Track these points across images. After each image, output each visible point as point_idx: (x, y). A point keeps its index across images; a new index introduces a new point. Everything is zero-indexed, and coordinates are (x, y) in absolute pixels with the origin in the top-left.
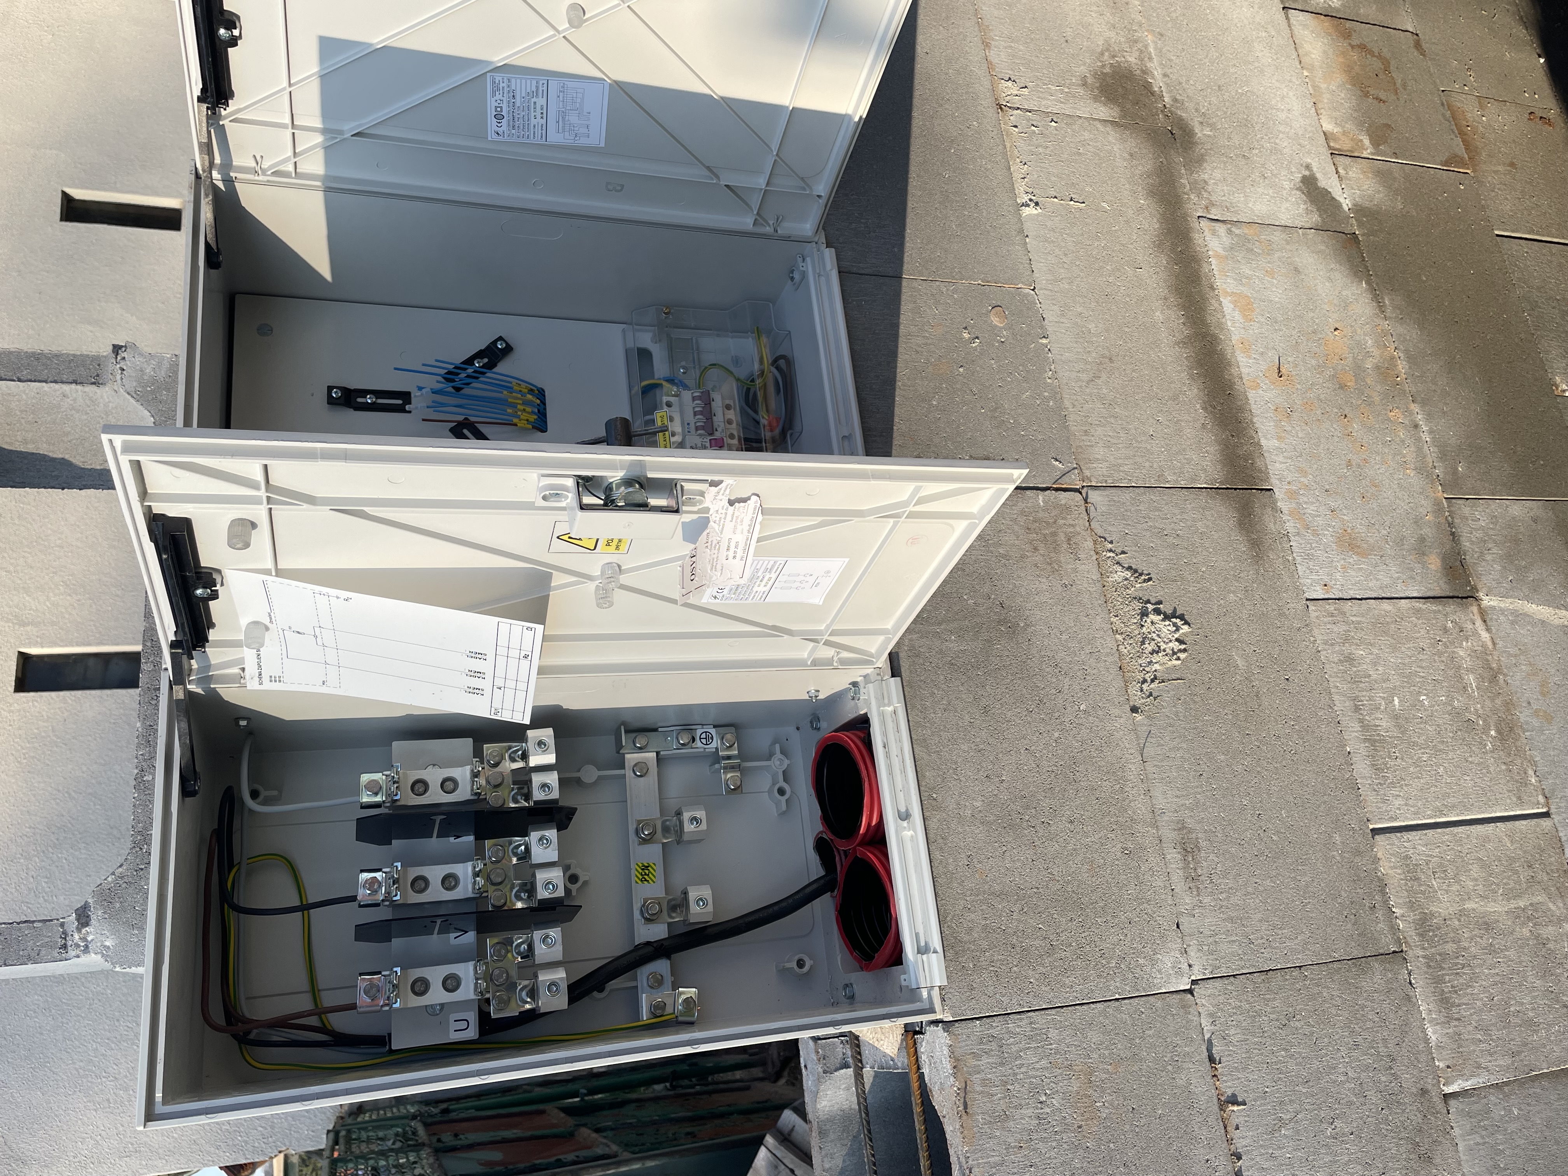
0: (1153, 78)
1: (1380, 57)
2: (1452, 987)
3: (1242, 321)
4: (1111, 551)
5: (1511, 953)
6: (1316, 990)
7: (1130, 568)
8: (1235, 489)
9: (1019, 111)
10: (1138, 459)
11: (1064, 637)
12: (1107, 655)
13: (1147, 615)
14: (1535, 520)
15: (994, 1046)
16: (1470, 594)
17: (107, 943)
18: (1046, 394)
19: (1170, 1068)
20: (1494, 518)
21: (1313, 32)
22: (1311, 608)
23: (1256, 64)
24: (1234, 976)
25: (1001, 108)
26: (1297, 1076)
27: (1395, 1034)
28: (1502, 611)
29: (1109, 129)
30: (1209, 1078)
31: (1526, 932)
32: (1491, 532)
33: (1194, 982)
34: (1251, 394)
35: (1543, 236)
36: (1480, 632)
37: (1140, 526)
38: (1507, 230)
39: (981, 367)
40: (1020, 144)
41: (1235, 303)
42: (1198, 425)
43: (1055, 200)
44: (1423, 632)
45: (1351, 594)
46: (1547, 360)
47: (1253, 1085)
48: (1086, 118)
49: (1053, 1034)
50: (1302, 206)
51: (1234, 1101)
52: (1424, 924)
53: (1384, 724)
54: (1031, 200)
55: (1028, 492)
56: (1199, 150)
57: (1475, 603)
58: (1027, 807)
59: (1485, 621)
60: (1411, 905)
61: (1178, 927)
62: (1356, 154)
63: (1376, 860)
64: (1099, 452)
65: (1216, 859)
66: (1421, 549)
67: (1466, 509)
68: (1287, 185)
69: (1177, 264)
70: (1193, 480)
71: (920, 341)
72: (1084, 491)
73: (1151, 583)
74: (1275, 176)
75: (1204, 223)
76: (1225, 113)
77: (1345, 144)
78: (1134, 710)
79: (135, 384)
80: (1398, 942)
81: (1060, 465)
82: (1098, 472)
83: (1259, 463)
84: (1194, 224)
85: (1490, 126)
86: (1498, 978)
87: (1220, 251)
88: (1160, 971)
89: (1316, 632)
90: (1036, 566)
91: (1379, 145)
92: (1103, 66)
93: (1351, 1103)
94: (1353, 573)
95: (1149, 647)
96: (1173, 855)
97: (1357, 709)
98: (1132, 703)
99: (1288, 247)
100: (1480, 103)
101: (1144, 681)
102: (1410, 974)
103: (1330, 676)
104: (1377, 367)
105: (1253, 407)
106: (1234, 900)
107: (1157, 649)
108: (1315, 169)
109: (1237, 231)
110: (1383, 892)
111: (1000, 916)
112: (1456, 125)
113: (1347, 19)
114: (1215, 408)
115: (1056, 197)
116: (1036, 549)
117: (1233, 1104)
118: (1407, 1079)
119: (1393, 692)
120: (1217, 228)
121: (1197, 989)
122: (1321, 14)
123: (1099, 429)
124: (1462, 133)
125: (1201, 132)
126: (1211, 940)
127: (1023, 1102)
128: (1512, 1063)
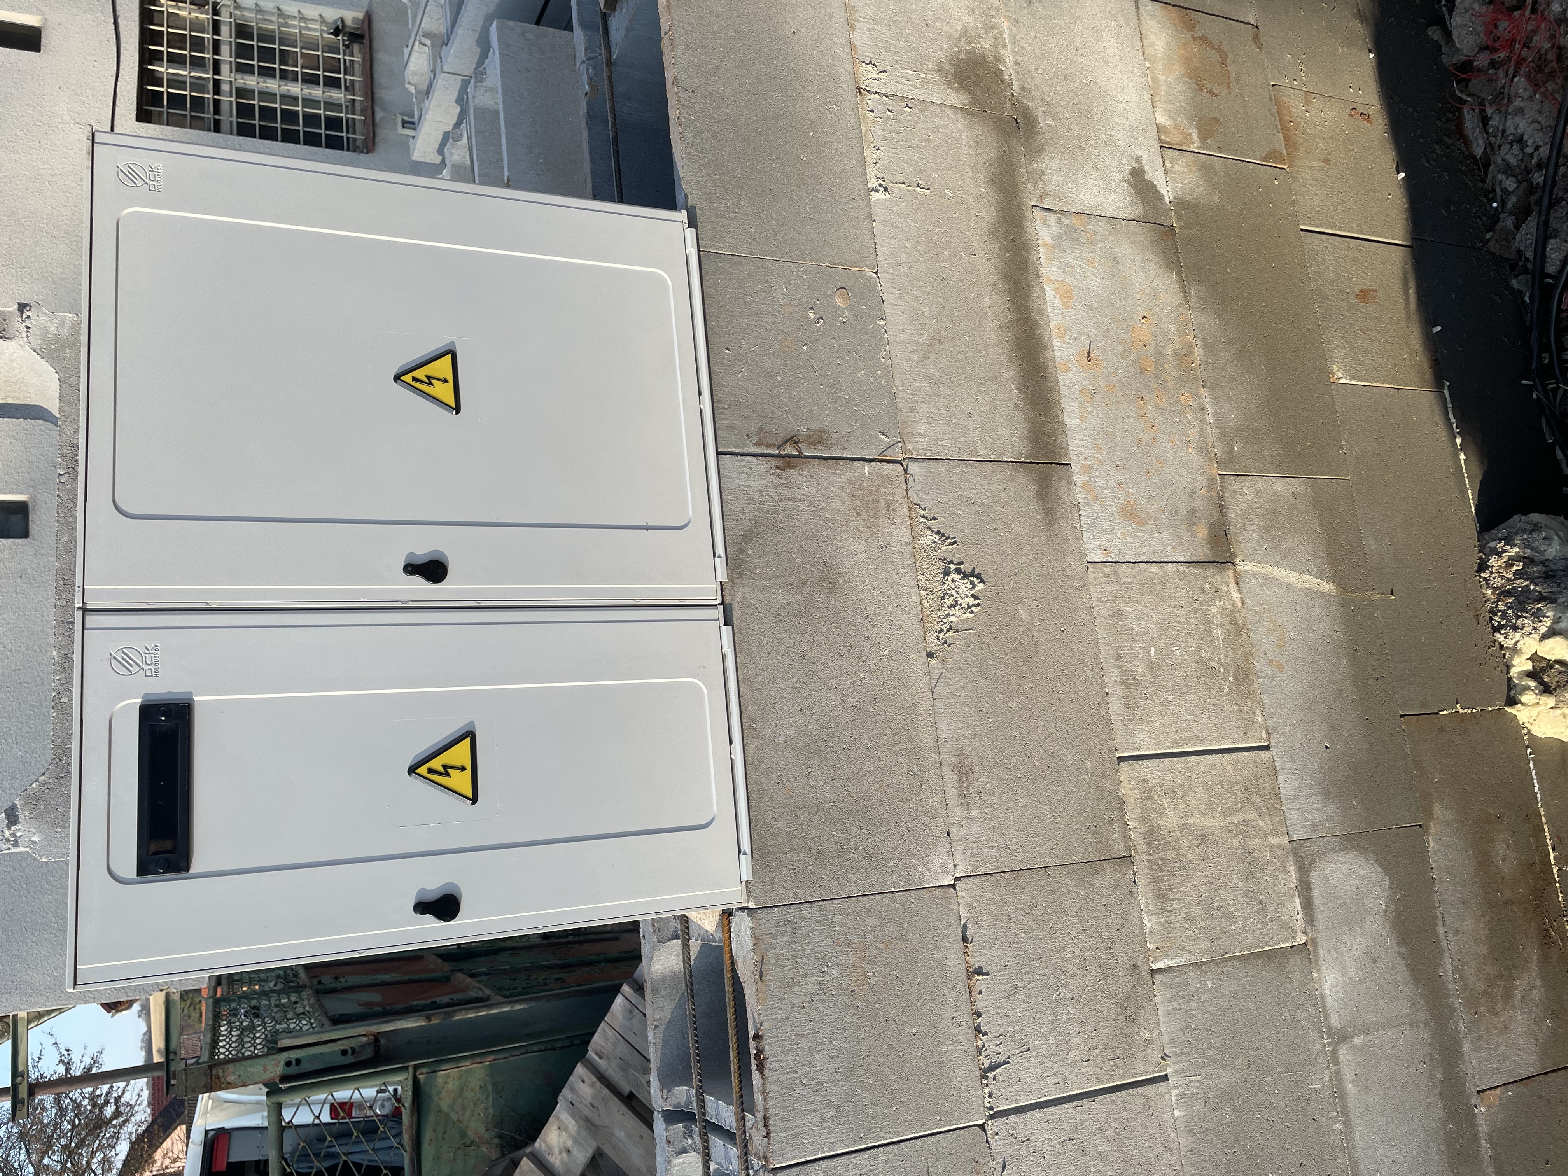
0: (1005, 66)
1: (1219, 50)
2: (1169, 885)
3: (1061, 307)
4: (923, 517)
5: (1222, 860)
6: (1057, 886)
7: (938, 532)
8: (1038, 463)
9: (876, 96)
10: (956, 435)
11: (876, 592)
12: (912, 608)
13: (949, 575)
14: (1295, 495)
15: (788, 928)
16: (1228, 560)
18: (879, 372)
19: (930, 946)
20: (1259, 493)
21: (1159, 22)
22: (1091, 569)
23: (1102, 54)
24: (990, 874)
25: (860, 92)
26: (1033, 954)
27: (1117, 921)
28: (1254, 574)
29: (959, 115)
30: (960, 954)
31: (1236, 843)
32: (1255, 506)
33: (957, 879)
34: (1061, 377)
35: (1344, 231)
36: (1233, 593)
37: (951, 495)
38: (1311, 225)
39: (823, 345)
40: (876, 129)
41: (1056, 290)
42: (1011, 404)
43: (903, 186)
44: (1184, 592)
45: (1127, 558)
46: (1328, 350)
47: (997, 960)
48: (938, 104)
49: (837, 919)
50: (1128, 198)
51: (979, 972)
52: (1152, 836)
53: (1140, 670)
54: (880, 185)
55: (856, 463)
56: (1039, 139)
57: (1232, 568)
58: (832, 736)
59: (1238, 584)
60: (1143, 820)
61: (948, 835)
62: (1184, 148)
63: (1119, 783)
64: (922, 427)
65: (986, 780)
66: (1192, 518)
67: (1235, 484)
68: (1117, 177)
69: (1008, 252)
70: (1002, 455)
71: (769, 319)
72: (905, 463)
73: (955, 546)
74: (1107, 167)
75: (1037, 213)
76: (1068, 103)
77: (1174, 138)
78: (930, 655)
79: (39, 342)
80: (1129, 849)
81: (886, 439)
82: (919, 445)
83: (1061, 440)
84: (1028, 213)
85: (1312, 121)
86: (1208, 879)
87: (1049, 240)
88: (929, 870)
89: (1092, 590)
90: (857, 529)
91: (1206, 139)
92: (959, 52)
93: (1075, 975)
94: (1130, 540)
95: (948, 602)
96: (950, 776)
97: (1119, 657)
98: (928, 650)
99: (1110, 238)
100: (1306, 98)
101: (941, 631)
102: (1135, 875)
103: (1100, 629)
104: (1176, 354)
105: (1062, 388)
106: (998, 813)
107: (954, 603)
108: (1144, 162)
109: (1067, 221)
110: (1121, 808)
111: (802, 825)
112: (1280, 120)
113: (1193, 10)
114: (1028, 389)
115: (904, 183)
116: (858, 514)
117: (979, 974)
118: (1123, 957)
119: (1151, 643)
120: (1048, 218)
121: (959, 885)
122: (1169, 4)
123: (924, 406)
124: (1284, 129)
125: (1044, 122)
126: (975, 845)
127: (808, 972)
128: (1211, 947)
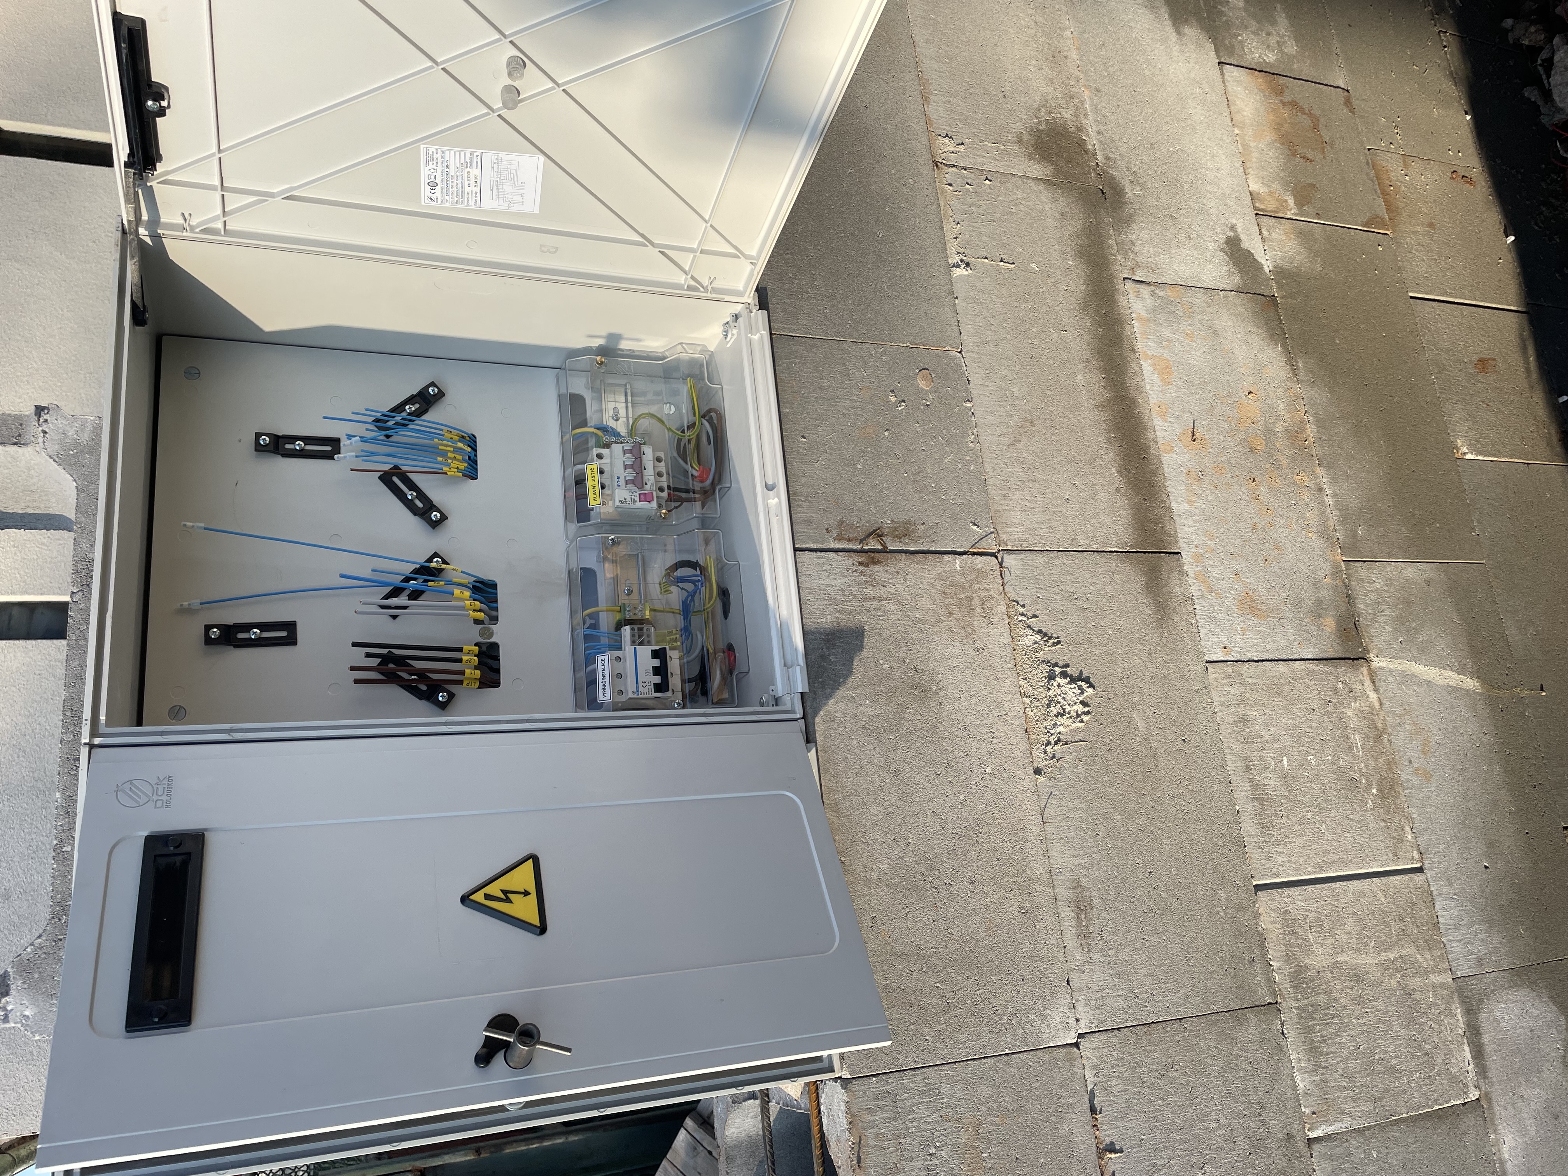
0: (1087, 135)
1: (1310, 115)
2: (1322, 1036)
3: (1160, 384)
4: (1022, 614)
5: (1379, 1004)
6: (1194, 1041)
7: (1040, 632)
8: (1145, 553)
9: (954, 169)
10: (1054, 524)
11: (974, 701)
12: (1015, 717)
13: (1054, 679)
14: (1428, 583)
15: (889, 1101)
16: (1361, 655)
17: (27, 1013)
18: (968, 458)
19: (1053, 1118)
20: (1389, 582)
21: (1246, 88)
22: (1210, 670)
23: (1189, 122)
24: (1118, 1029)
25: (937, 166)
26: (1172, 1124)
27: (1266, 1082)
28: (1391, 671)
29: (1042, 187)
30: (1088, 1128)
31: (1393, 982)
32: (1385, 594)
33: (1081, 1036)
34: (1165, 458)
35: (1456, 297)
36: (1368, 692)
37: (1051, 590)
38: (1421, 292)
39: (906, 430)
40: (955, 203)
41: (1154, 365)
42: (1112, 489)
43: (986, 261)
44: (1315, 692)
45: (1249, 656)
46: (1450, 424)
47: (1131, 1133)
48: (1020, 177)
49: (945, 1089)
50: (1225, 268)
51: (1112, 1149)
52: (1299, 977)
53: (1272, 783)
54: (962, 261)
55: (946, 557)
56: (1128, 210)
57: (1366, 665)
58: (931, 869)
59: (1373, 682)
60: (1288, 959)
61: (1068, 983)
62: (1280, 215)
63: (1257, 915)
64: (1017, 516)
65: (1107, 917)
66: (1318, 611)
67: (1362, 571)
68: (1211, 246)
69: (1100, 327)
70: (1105, 544)
71: (848, 404)
72: (999, 555)
73: (1059, 646)
74: (1200, 236)
75: (1129, 285)
76: (1156, 172)
77: (1270, 205)
78: (1038, 771)
79: (57, 447)
80: (1274, 994)
81: (978, 530)
82: (1013, 536)
83: (1169, 527)
84: (1120, 286)
85: (1412, 185)
86: (1365, 1028)
87: (1143, 313)
88: (1048, 1026)
89: (1213, 693)
90: (950, 630)
91: (1303, 206)
92: (1039, 123)
93: (1222, 1149)
94: (1252, 635)
95: (1054, 710)
96: (1067, 913)
97: (1248, 769)
98: (1035, 765)
99: (1209, 310)
100: (1404, 161)
101: (1049, 743)
102: (1282, 1024)
103: (1225, 737)
104: (1287, 431)
105: (1166, 470)
106: (1123, 956)
107: (1062, 712)
108: (1239, 230)
109: (1161, 294)
110: (1262, 946)
111: (901, 976)
112: (1379, 184)
113: (1280, 75)
114: (1129, 471)
115: (986, 258)
116: (951, 613)
117: (1111, 1152)
118: (1275, 1126)
119: (1282, 752)
120: (1141, 290)
121: (1083, 1043)
122: (1255, 70)
123: (1017, 493)
124: (1384, 193)
125: (1131, 192)
126: (1099, 995)
127: (914, 1155)
128: (1375, 1109)
